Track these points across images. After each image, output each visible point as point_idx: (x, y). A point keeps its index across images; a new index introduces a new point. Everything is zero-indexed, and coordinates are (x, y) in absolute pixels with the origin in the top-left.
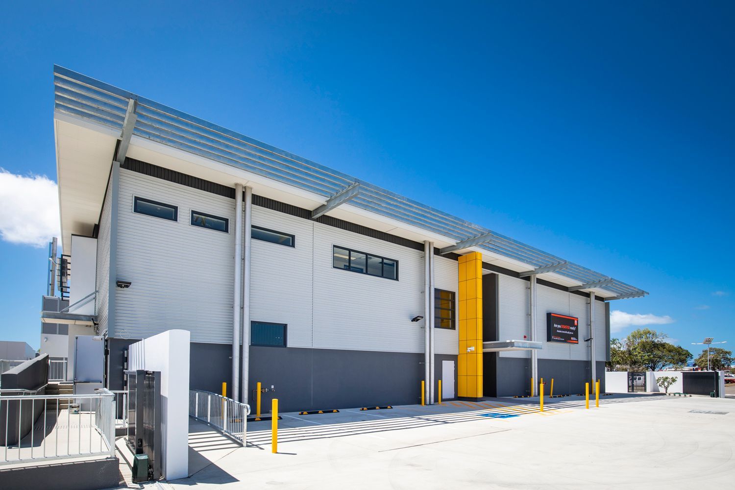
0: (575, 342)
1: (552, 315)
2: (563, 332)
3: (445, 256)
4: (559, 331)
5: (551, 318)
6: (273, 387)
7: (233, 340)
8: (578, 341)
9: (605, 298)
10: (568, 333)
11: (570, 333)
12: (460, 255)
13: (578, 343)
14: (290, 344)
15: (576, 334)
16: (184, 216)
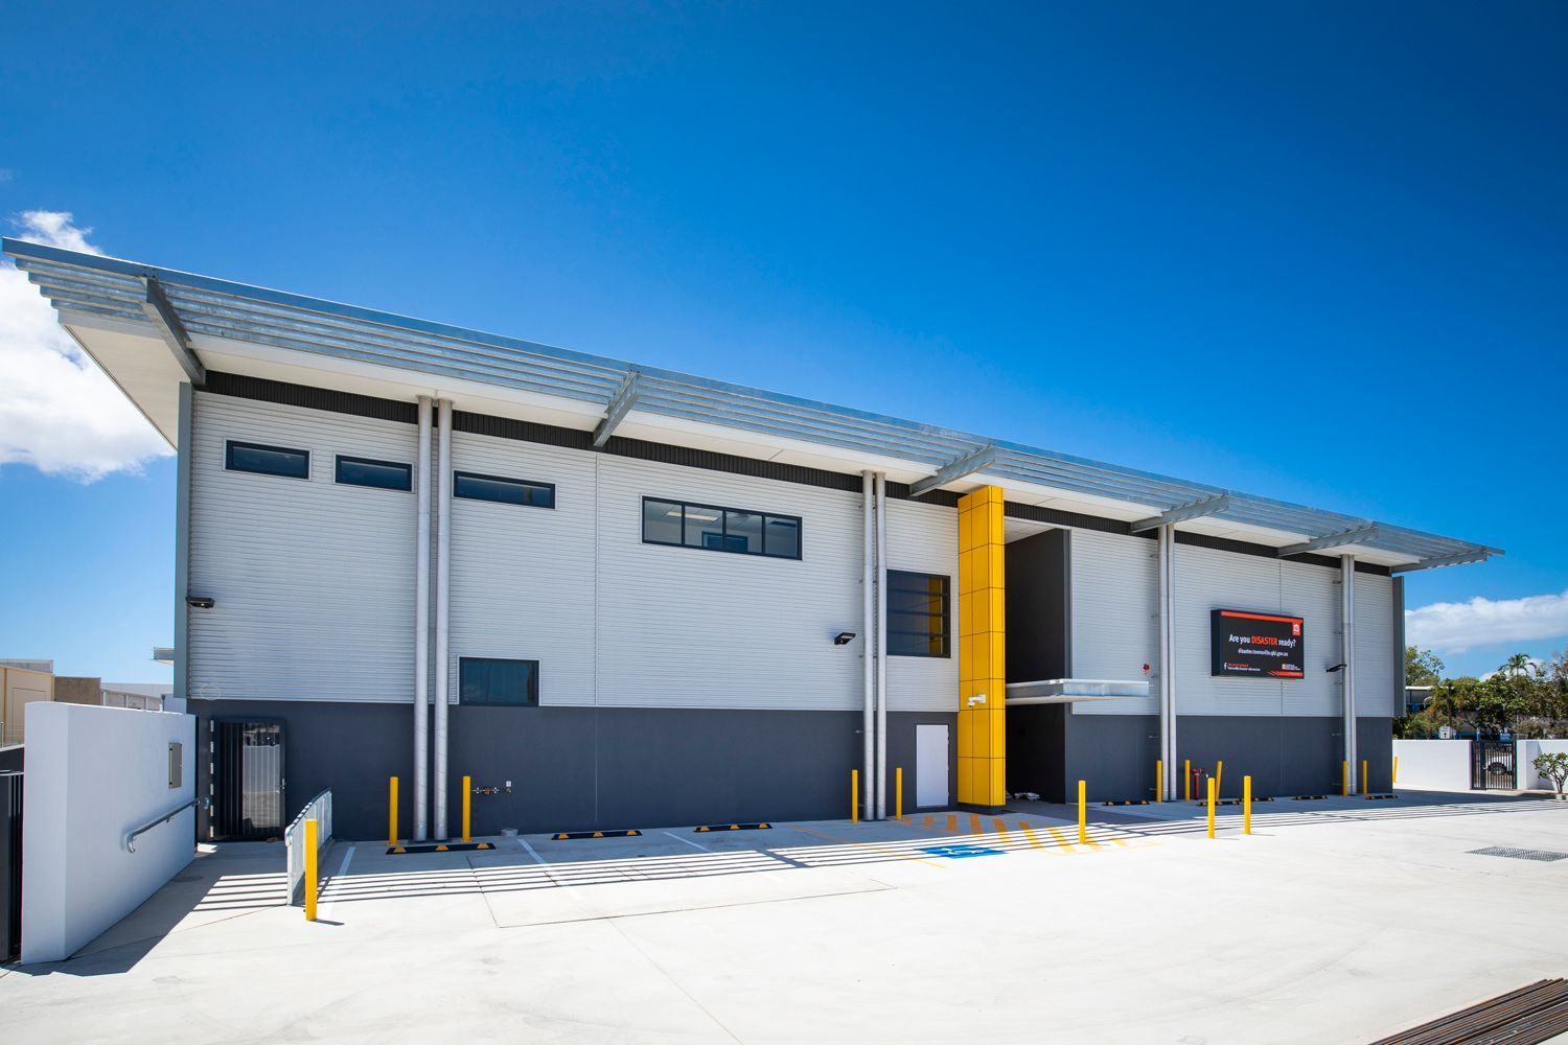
0: (1292, 674)
1: (1223, 614)
2: (1258, 652)
3: (922, 499)
4: (1245, 652)
5: (1222, 623)
6: (509, 784)
7: (415, 696)
8: (1302, 671)
9: (1393, 567)
10: (1273, 653)
11: (1279, 654)
12: (961, 495)
13: (1302, 678)
14: (545, 700)
15: (1297, 656)
16: (322, 467)
